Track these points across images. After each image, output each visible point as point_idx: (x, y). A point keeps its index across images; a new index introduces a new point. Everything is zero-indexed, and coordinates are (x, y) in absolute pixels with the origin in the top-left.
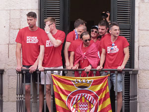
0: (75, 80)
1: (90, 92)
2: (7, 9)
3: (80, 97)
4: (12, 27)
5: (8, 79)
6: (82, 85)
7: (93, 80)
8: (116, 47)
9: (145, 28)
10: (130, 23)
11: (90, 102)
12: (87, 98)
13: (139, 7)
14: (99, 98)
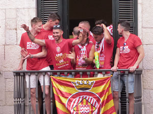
2: (2, 8)
4: (8, 27)
5: (5, 82)
7: (95, 81)
8: (127, 47)
9: (149, 26)
10: (132, 21)
11: (92, 105)
13: (142, 4)
14: (101, 100)
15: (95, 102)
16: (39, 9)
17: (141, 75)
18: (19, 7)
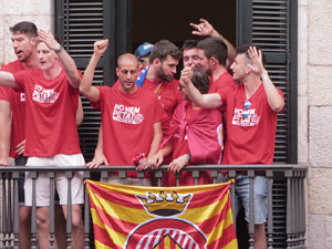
0: (147, 194)
1: (184, 225)
3: (158, 237)
6: (164, 206)
8: (253, 111)
10: (285, 48)
12: (178, 241)
13: (307, 7)
15: (194, 245)
16: (59, 17)
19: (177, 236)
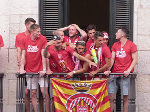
0: (74, 84)
1: (89, 96)
2: (6, 14)
4: (12, 32)
5: (8, 83)
6: (81, 89)
7: (92, 84)
8: (124, 52)
9: (144, 33)
11: (89, 106)
13: (137, 13)
15: (93, 104)
16: (42, 15)
17: (136, 79)
18: (23, 13)
19: (86, 100)
